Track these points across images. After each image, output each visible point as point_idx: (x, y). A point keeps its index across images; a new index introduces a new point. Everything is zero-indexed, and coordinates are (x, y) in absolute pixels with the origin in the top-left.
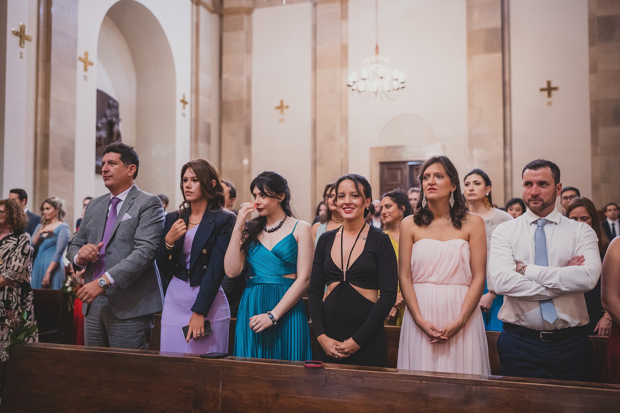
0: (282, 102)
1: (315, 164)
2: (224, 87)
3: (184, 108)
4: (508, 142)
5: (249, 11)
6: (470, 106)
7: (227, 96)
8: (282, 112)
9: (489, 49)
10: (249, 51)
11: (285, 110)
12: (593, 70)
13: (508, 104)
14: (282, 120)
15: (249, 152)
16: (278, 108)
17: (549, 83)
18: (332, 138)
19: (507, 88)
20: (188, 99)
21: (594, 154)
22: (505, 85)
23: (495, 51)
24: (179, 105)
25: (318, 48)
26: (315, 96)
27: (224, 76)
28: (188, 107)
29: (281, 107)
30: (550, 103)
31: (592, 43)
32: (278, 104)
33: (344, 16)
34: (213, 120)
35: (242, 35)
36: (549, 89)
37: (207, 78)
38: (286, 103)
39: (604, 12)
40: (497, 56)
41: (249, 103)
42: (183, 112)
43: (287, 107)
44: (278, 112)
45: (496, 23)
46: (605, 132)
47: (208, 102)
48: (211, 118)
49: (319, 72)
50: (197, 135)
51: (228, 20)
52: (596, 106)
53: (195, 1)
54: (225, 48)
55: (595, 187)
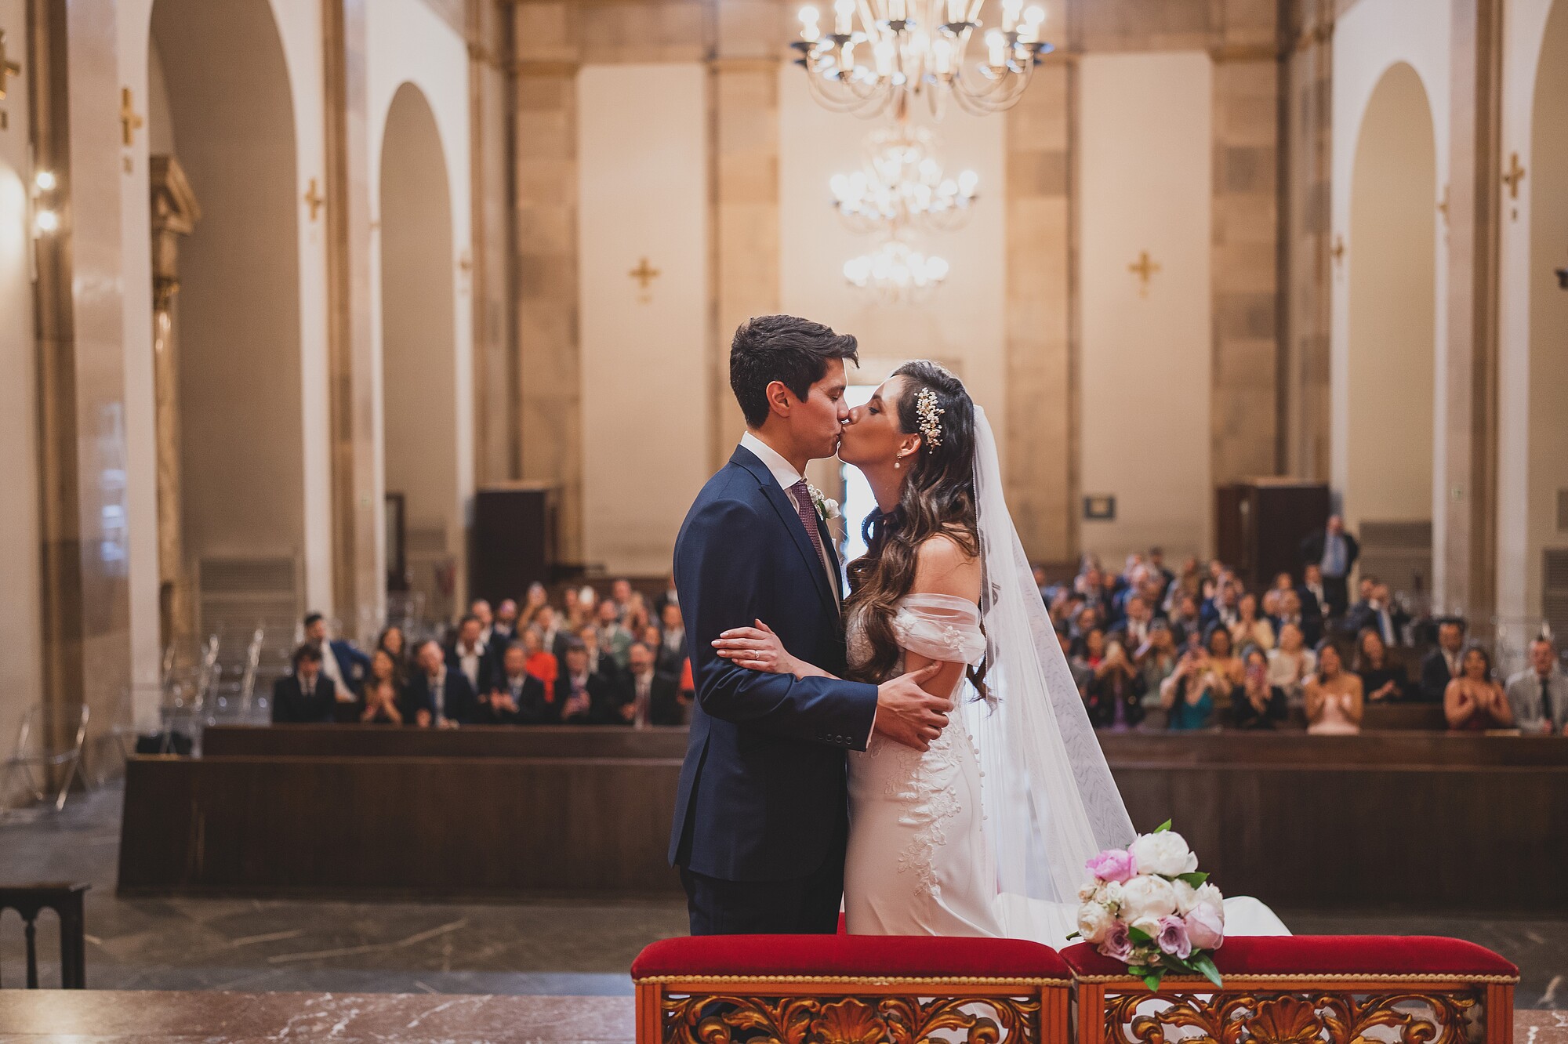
0: (644, 263)
2: (523, 225)
3: (464, 277)
5: (571, 70)
6: (1011, 291)
7: (526, 245)
8: (644, 284)
9: (1044, 189)
10: (572, 153)
11: (653, 282)
12: (1218, 238)
13: (1076, 290)
14: (646, 300)
15: (576, 358)
16: (637, 274)
17: (1145, 257)
19: (1075, 261)
20: (468, 259)
22: (1072, 256)
23: (1054, 194)
24: (459, 273)
25: (726, 163)
26: (715, 257)
27: (524, 203)
28: (469, 274)
29: (644, 273)
30: (1145, 293)
31: (1217, 190)
32: (637, 267)
33: (773, 100)
34: (501, 295)
35: (560, 120)
36: (1144, 268)
37: (494, 210)
38: (653, 265)
39: (1238, 139)
40: (1058, 204)
41: (574, 262)
42: (462, 287)
43: (655, 273)
44: (635, 282)
45: (1057, 141)
46: (1234, 349)
47: (496, 259)
48: (498, 291)
49: (727, 210)
50: (481, 334)
51: (528, 86)
52: (1221, 303)
53: (475, 53)
54: (523, 144)
55: (1216, 443)
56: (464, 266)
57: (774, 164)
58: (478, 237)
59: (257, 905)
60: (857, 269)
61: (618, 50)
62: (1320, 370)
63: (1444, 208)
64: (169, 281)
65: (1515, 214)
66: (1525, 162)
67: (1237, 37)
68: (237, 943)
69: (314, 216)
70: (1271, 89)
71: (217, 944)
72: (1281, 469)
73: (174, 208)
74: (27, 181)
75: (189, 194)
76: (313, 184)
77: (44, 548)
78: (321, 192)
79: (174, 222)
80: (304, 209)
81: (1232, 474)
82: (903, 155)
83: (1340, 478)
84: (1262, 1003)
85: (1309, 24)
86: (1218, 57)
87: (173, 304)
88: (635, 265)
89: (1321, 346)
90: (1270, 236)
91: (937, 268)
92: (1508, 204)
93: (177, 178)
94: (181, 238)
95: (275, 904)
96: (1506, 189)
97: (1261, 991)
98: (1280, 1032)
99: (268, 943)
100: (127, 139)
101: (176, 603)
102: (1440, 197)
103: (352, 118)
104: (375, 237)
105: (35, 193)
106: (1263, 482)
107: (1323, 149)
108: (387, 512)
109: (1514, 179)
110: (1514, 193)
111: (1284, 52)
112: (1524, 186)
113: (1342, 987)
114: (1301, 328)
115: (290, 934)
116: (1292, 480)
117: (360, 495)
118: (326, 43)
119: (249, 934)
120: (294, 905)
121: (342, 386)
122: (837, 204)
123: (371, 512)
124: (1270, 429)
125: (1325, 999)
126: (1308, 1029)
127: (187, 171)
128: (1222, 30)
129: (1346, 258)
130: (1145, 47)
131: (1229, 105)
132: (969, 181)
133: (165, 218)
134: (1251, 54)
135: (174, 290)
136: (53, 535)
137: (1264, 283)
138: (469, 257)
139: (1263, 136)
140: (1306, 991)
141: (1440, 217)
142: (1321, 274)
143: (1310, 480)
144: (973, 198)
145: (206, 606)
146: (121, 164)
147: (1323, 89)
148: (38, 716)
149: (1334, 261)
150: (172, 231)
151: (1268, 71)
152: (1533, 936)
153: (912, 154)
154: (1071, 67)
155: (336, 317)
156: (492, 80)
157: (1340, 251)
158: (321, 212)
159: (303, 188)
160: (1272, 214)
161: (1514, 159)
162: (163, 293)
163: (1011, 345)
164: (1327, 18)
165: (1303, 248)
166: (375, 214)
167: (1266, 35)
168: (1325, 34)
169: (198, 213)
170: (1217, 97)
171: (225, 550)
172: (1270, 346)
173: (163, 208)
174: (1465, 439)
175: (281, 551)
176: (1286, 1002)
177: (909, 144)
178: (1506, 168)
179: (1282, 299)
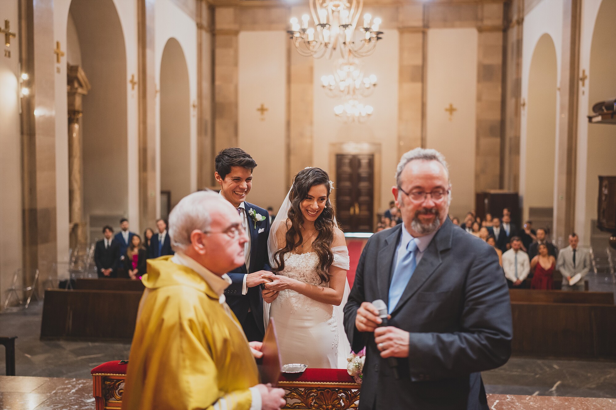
0: (262, 106)
1: (289, 154)
2: (217, 91)
3: (194, 110)
4: (424, 144)
5: (236, 33)
6: (400, 118)
7: (218, 99)
8: (262, 113)
9: (413, 79)
10: (236, 64)
11: (265, 113)
12: (479, 99)
13: (424, 118)
14: (263, 120)
15: (237, 141)
16: (260, 110)
17: (451, 106)
18: (301, 135)
19: (425, 107)
21: (478, 153)
22: (424, 105)
23: (417, 81)
25: (293, 68)
26: (289, 104)
27: (218, 83)
28: (196, 109)
29: (262, 110)
30: (451, 119)
31: (479, 81)
35: (231, 52)
36: (451, 110)
37: (206, 85)
38: (266, 106)
39: (487, 62)
40: (419, 85)
41: (236, 105)
42: (193, 114)
43: (266, 110)
44: (259, 113)
45: (419, 62)
46: (484, 141)
47: (207, 103)
48: (208, 116)
49: (293, 86)
50: (201, 131)
51: (220, 39)
52: (480, 123)
53: (200, 26)
54: (218, 61)
55: (477, 177)
56: (194, 106)
57: (311, 69)
58: (200, 96)
59: (90, 344)
60: (338, 110)
61: (254, 25)
62: (516, 150)
63: (559, 89)
64: (78, 112)
65: (583, 93)
66: (587, 73)
67: (488, 23)
68: (79, 358)
69: (133, 88)
70: (500, 43)
71: (72, 358)
72: (501, 187)
73: (81, 85)
74: (18, 77)
75: (86, 79)
76: (133, 76)
77: (24, 211)
78: (136, 79)
79: (80, 90)
80: (129, 86)
81: (483, 188)
82: (349, 69)
83: (523, 191)
84: (320, 392)
85: (515, 18)
86: (480, 30)
87: (80, 121)
88: (259, 106)
89: (517, 140)
90: (499, 99)
91: (369, 109)
92: (581, 89)
93: (81, 74)
94: (84, 96)
95: (97, 344)
96: (581, 83)
97: (319, 387)
98: (327, 401)
99: (91, 359)
100: (58, 61)
101: (80, 231)
102: (558, 85)
103: (148, 52)
104: (158, 95)
105: (21, 81)
106: (493, 192)
107: (519, 65)
108: (161, 198)
109: (583, 79)
110: (583, 85)
111: (505, 28)
112: (587, 82)
113: (347, 387)
114: (510, 133)
115: (99, 355)
116: (505, 191)
117: (150, 192)
118: (139, 24)
119: (85, 355)
120: (103, 344)
121: (143, 152)
122: (324, 86)
123: (154, 198)
124: (497, 172)
125: (341, 391)
126: (336, 401)
127: (85, 71)
128: (482, 20)
129: (526, 107)
130: (453, 26)
131: (484, 49)
132: (373, 78)
133: (77, 89)
134: (492, 29)
135: (80, 115)
136: (27, 207)
137: (496, 116)
138: (196, 103)
139: (497, 60)
140: (337, 388)
141: (558, 93)
142: (517, 113)
143: (512, 191)
144: (375, 85)
145: (92, 233)
146: (56, 70)
147: (519, 43)
148: (21, 273)
149: (522, 108)
150: (80, 94)
151: (499, 36)
152: (556, 366)
153: (352, 68)
154: (424, 33)
155: (141, 126)
156: (206, 36)
157: (524, 105)
158: (136, 87)
159: (129, 78)
160: (500, 90)
161: (584, 71)
162: (76, 117)
163: (400, 138)
164: (521, 16)
165: (511, 103)
166: (158, 87)
167: (499, 22)
168: (520, 22)
169: (89, 87)
170: (480, 45)
171: (99, 212)
172: (498, 140)
173: (76, 85)
174: (564, 177)
175: (118, 213)
176: (328, 391)
177: (351, 64)
178: (581, 75)
179: (503, 122)
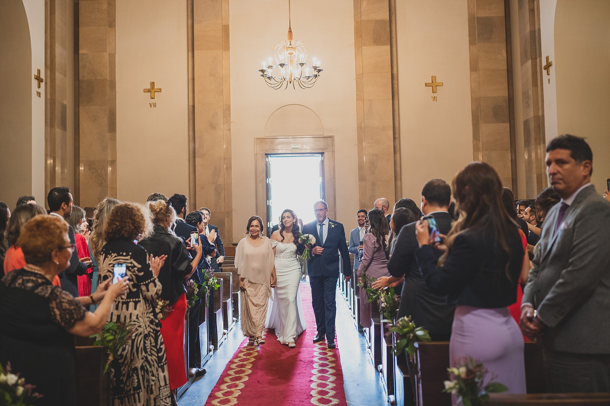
0: (153, 84)
1: (193, 155)
2: (82, 62)
3: (39, 87)
4: (397, 136)
6: (360, 98)
7: (84, 74)
8: (153, 96)
9: (377, 41)
11: (157, 95)
12: (474, 68)
13: (396, 97)
14: (153, 105)
15: (113, 139)
16: (149, 91)
17: (433, 78)
18: (213, 127)
19: (395, 82)
20: (43, 76)
22: (394, 78)
23: (383, 44)
24: (35, 83)
25: (198, 28)
26: (192, 80)
27: (83, 51)
28: (43, 85)
29: (152, 90)
30: (435, 98)
31: (472, 42)
32: (148, 87)
34: (68, 102)
36: (434, 85)
38: (157, 85)
39: (483, 14)
40: (386, 49)
41: (113, 85)
42: (38, 91)
43: (159, 90)
44: (148, 96)
45: (385, 16)
46: (486, 129)
49: (198, 52)
52: (476, 102)
54: (82, 18)
57: (226, 29)
90: (503, 66)
129: (552, 69)
137: (501, 92)
139: (497, 11)
149: (544, 72)
157: (547, 66)
160: (503, 53)
163: (361, 130)
165: (522, 70)
172: (507, 125)
179: (511, 100)
